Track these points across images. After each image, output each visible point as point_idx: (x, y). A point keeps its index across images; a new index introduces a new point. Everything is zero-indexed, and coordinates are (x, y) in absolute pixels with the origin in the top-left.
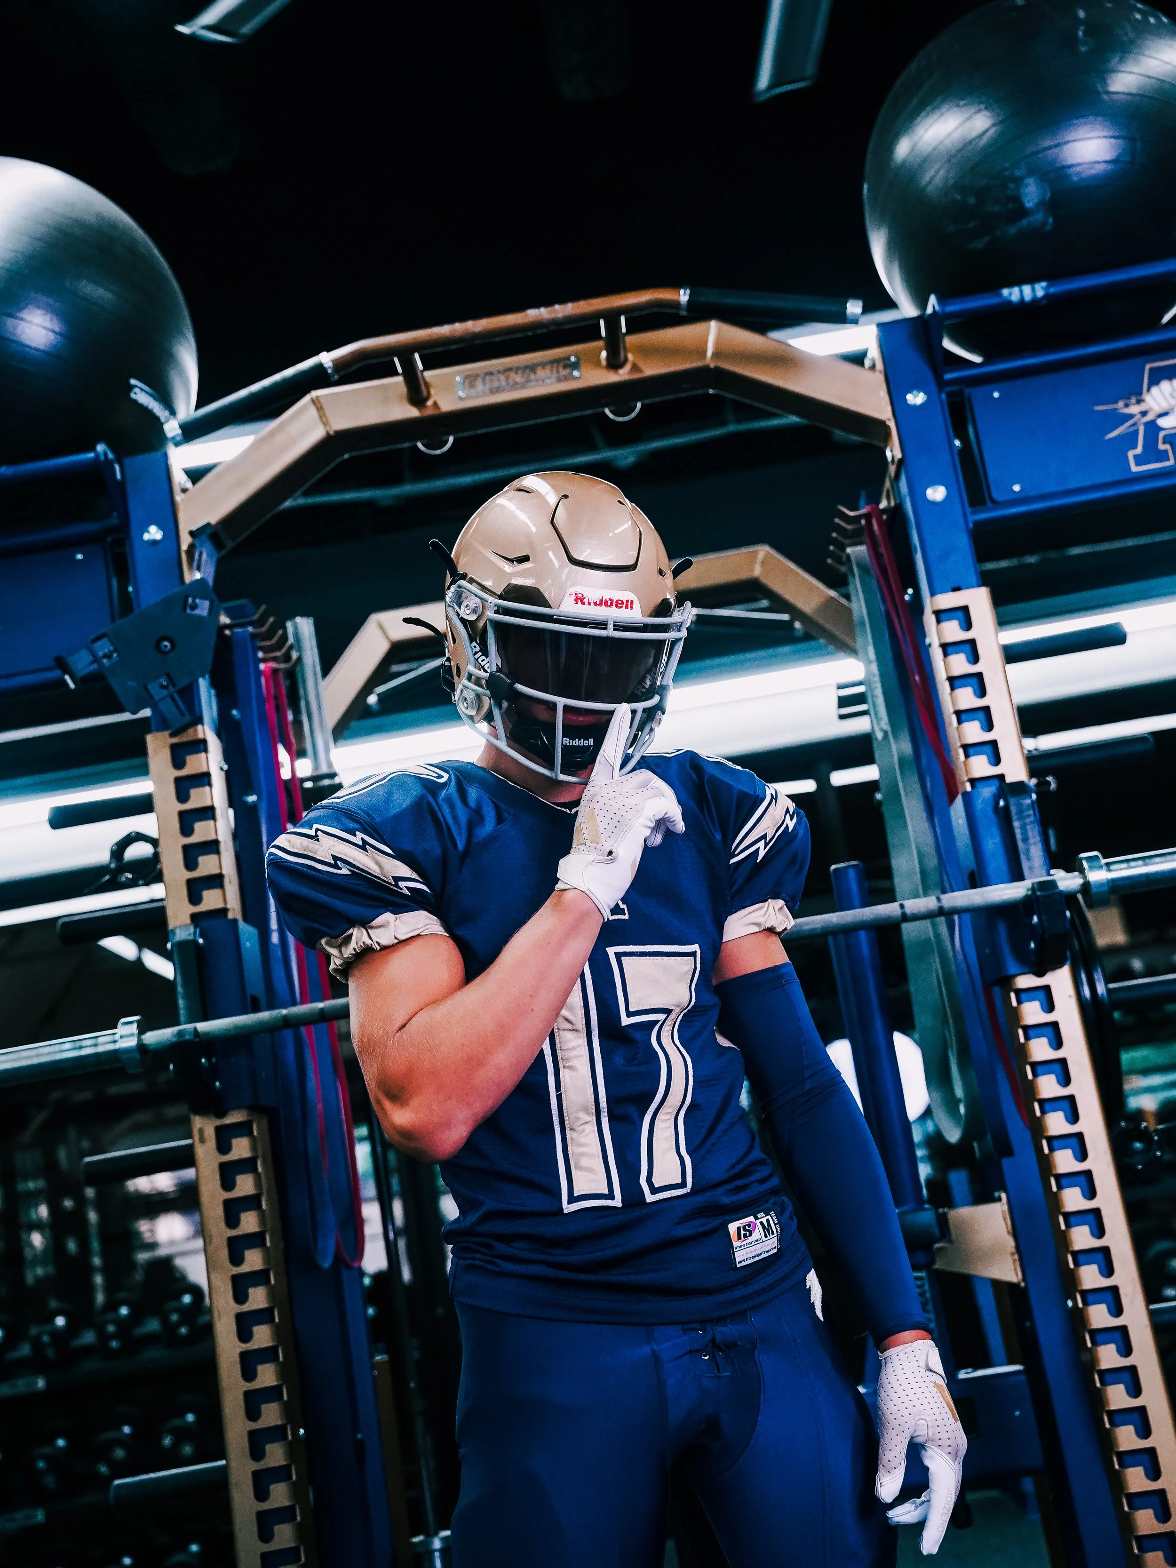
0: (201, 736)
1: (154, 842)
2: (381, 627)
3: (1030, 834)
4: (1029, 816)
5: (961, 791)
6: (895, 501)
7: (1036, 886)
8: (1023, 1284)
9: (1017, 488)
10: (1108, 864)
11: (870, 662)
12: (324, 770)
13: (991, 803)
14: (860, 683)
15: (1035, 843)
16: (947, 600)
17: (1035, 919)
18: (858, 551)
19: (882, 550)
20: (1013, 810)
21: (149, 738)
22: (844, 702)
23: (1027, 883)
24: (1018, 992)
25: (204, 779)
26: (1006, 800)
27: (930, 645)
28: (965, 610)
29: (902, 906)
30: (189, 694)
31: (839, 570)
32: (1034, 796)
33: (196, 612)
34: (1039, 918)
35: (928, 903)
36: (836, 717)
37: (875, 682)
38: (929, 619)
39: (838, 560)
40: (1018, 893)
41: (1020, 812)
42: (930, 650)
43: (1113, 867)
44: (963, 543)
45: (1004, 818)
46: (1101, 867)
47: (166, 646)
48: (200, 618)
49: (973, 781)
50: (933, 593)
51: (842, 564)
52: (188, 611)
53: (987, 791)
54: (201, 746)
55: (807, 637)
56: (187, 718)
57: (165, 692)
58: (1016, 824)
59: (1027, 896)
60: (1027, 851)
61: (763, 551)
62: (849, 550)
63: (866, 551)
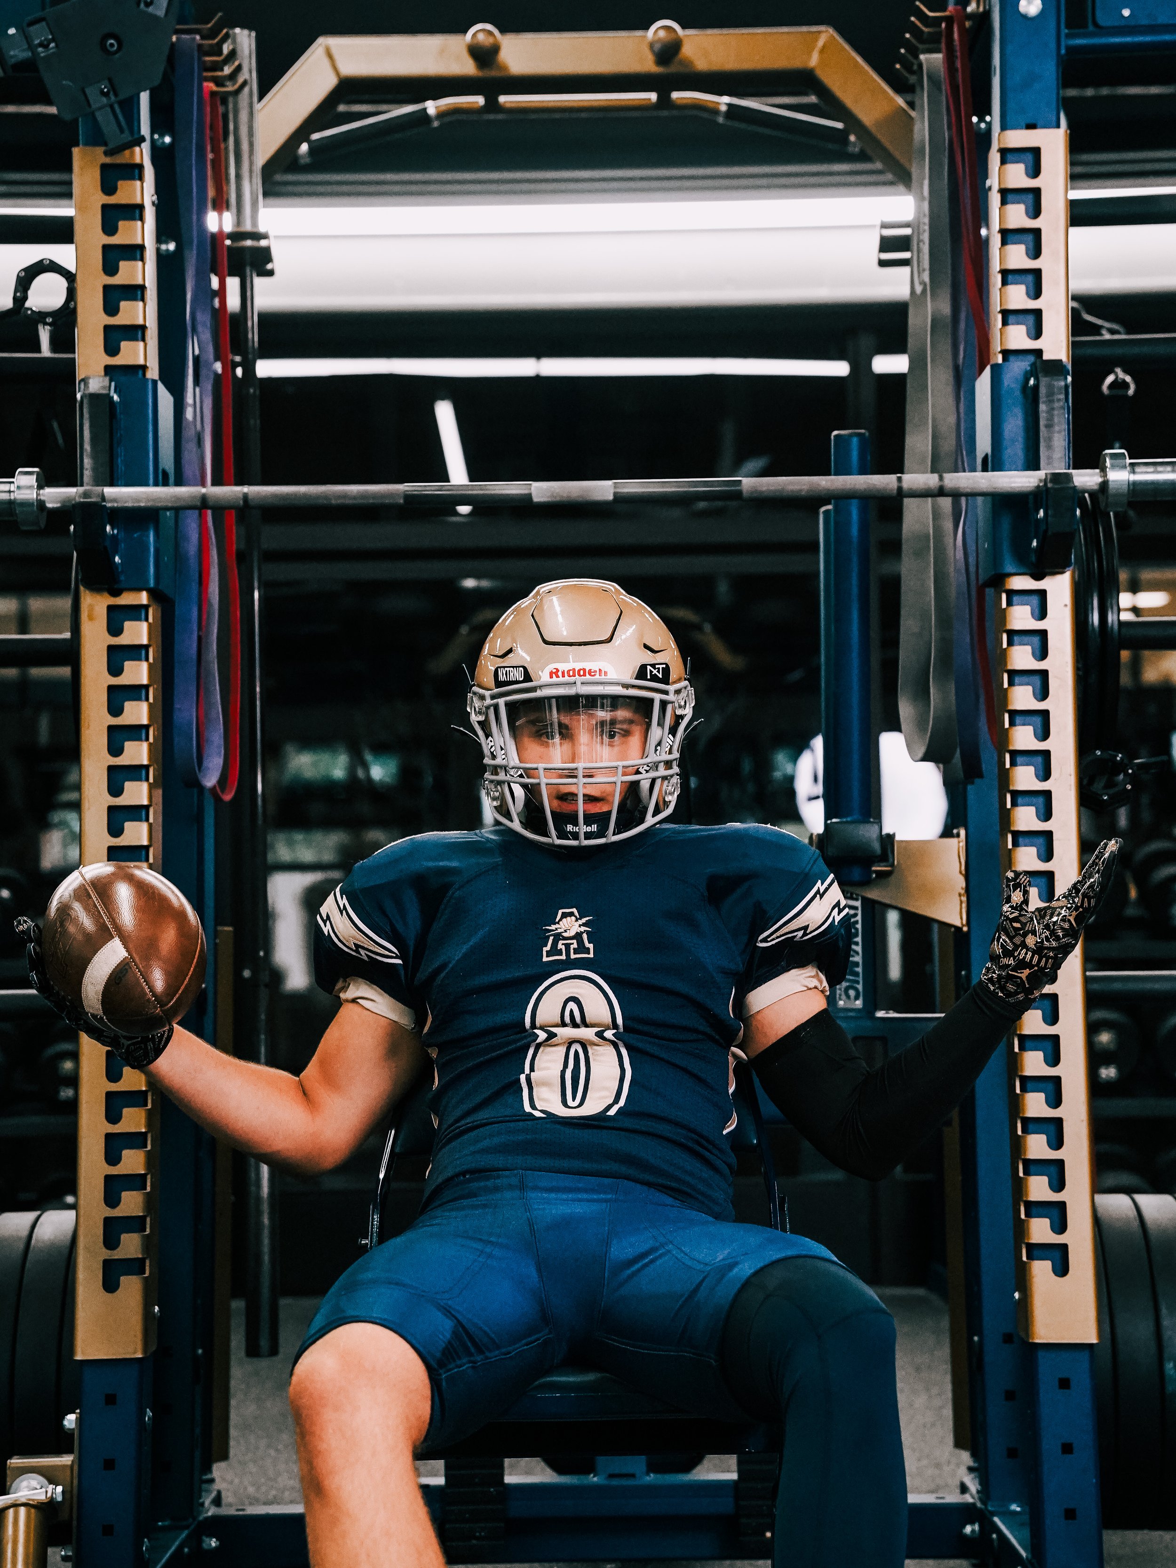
0: (138, 160)
1: (70, 277)
2: (330, 56)
3: (1056, 420)
4: (1059, 400)
5: (992, 362)
6: (984, 7)
7: (1049, 477)
8: (965, 929)
9: (1126, 13)
10: (1132, 464)
11: (923, 198)
12: (248, 227)
13: (1021, 378)
14: (907, 225)
15: (1059, 432)
16: (1018, 138)
17: (1041, 513)
18: (931, 60)
19: (958, 64)
20: (1043, 391)
21: (76, 151)
22: (887, 244)
23: (1041, 474)
24: (1011, 593)
25: (135, 211)
26: (1037, 379)
27: (990, 188)
28: (1036, 152)
29: (899, 480)
30: (130, 107)
31: (907, 79)
32: (1069, 379)
33: (151, 9)
34: (1046, 513)
35: (931, 480)
36: (875, 262)
37: (924, 224)
38: (994, 158)
39: (907, 66)
40: (1029, 482)
41: (1050, 394)
42: (990, 193)
43: (1138, 469)
44: (1049, 70)
45: (1031, 397)
46: (1125, 467)
47: (112, 45)
48: (155, 18)
49: (1006, 353)
50: (1004, 127)
51: (912, 72)
52: (142, 5)
53: (1019, 367)
54: (135, 171)
55: (863, 157)
56: (126, 137)
57: (104, 100)
58: (1043, 407)
59: (1038, 487)
60: (1049, 439)
61: (826, 34)
62: (922, 57)
63: (941, 61)
